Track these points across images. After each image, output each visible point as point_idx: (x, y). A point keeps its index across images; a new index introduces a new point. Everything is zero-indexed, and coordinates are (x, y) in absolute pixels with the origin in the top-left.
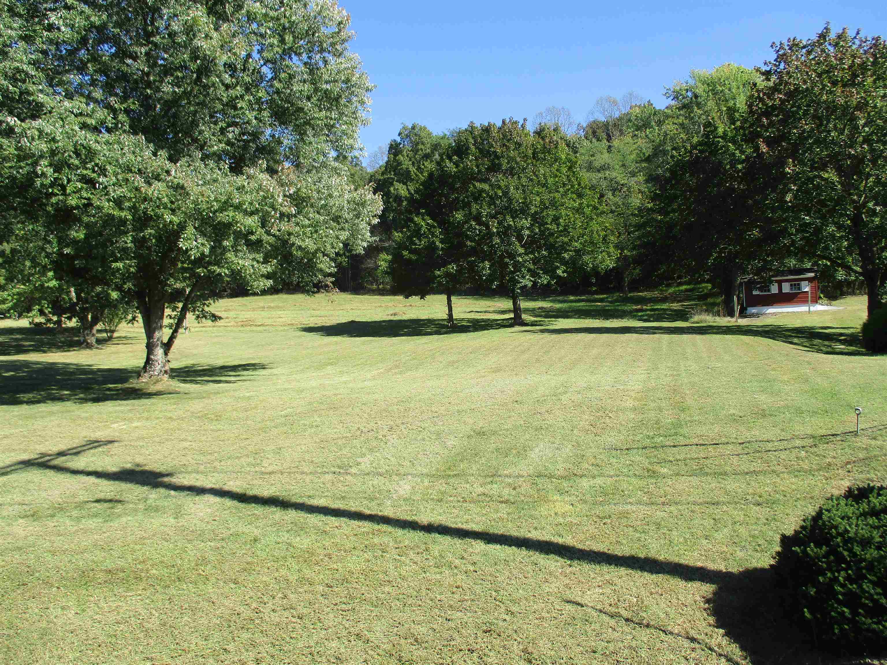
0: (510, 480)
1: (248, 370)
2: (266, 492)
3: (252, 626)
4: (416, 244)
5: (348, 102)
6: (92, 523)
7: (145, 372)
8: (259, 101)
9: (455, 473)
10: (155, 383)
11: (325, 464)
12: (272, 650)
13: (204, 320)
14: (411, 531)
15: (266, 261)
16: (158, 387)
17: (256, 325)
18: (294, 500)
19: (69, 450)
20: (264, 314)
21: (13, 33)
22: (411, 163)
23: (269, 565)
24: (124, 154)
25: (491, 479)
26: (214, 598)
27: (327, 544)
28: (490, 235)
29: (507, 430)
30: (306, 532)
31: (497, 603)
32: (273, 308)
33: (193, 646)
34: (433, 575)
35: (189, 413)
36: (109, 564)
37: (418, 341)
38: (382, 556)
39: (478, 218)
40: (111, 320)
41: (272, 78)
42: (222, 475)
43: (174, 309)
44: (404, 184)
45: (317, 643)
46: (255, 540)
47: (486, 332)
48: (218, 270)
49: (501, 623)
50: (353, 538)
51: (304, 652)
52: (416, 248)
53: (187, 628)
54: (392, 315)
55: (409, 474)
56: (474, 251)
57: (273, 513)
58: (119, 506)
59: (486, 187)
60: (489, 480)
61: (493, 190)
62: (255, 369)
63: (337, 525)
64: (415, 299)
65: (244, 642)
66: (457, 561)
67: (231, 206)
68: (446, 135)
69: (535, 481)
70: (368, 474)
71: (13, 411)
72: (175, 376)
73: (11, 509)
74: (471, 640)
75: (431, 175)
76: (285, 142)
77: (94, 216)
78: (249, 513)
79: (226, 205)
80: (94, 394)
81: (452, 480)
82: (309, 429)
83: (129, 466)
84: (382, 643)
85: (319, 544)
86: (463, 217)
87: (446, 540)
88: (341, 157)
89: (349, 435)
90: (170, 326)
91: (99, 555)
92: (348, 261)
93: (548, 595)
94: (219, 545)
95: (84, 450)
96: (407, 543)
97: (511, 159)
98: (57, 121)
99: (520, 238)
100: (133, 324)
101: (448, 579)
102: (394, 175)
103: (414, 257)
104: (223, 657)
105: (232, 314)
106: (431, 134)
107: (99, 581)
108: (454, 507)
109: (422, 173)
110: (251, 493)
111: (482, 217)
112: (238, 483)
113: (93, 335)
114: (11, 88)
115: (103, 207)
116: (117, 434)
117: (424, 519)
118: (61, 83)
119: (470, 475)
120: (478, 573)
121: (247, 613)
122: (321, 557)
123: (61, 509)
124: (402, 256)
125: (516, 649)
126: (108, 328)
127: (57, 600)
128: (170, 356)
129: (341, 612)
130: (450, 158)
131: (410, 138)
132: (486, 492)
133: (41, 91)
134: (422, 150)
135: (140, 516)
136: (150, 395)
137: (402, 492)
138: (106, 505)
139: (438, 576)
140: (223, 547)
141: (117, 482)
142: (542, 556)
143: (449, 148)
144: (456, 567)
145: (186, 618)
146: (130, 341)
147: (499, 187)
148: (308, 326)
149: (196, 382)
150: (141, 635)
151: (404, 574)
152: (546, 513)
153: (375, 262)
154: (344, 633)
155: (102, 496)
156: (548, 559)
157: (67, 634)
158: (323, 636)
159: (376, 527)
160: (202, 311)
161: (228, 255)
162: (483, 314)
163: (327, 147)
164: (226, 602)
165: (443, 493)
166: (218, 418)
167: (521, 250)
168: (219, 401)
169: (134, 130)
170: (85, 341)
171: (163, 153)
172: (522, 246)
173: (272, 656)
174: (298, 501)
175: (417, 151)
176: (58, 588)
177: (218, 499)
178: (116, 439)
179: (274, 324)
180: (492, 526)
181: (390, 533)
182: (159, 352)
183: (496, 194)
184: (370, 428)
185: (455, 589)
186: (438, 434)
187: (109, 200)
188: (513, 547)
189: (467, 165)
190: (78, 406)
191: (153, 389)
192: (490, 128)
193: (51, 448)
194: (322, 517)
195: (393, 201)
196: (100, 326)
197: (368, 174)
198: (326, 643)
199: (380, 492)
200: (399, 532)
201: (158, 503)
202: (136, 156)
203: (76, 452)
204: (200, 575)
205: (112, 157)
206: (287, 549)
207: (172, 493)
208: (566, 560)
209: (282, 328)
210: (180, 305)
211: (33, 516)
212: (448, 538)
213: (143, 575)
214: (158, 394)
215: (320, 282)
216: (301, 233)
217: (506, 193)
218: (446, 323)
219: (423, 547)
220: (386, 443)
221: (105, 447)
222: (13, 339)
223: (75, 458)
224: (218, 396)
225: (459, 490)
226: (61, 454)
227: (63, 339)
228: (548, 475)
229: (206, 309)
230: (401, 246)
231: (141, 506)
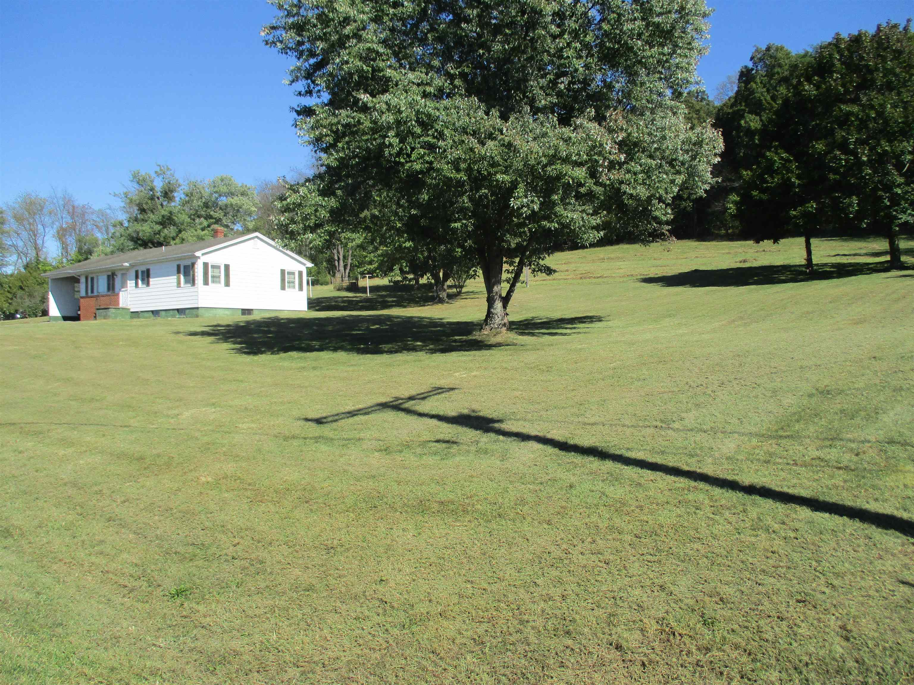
0: (853, 445)
1: (584, 322)
2: (586, 442)
3: (561, 565)
4: (767, 182)
5: (682, 32)
6: (431, 460)
7: (486, 325)
8: (587, 46)
9: (788, 433)
10: (495, 335)
11: (647, 418)
12: (577, 589)
13: (539, 273)
14: (730, 491)
15: (595, 213)
16: (499, 339)
17: (595, 278)
18: (612, 451)
19: (418, 395)
20: (604, 265)
21: (365, 17)
22: (765, 90)
23: (581, 510)
24: (460, 117)
25: (830, 442)
26: (529, 536)
27: (640, 496)
28: (859, 164)
29: (858, 389)
30: (621, 483)
31: (817, 574)
32: (612, 259)
33: (507, 576)
34: (747, 538)
35: (523, 364)
36: (442, 497)
37: (768, 290)
38: (695, 513)
39: (844, 147)
40: (460, 276)
41: (600, 20)
42: (547, 424)
43: (511, 264)
44: (757, 114)
45: (620, 589)
46: (571, 487)
47: (853, 278)
48: (548, 224)
49: (820, 596)
50: (666, 492)
51: (608, 596)
52: (767, 187)
53: (503, 559)
54: (741, 262)
55: (735, 432)
56: (837, 186)
57: (591, 462)
58: (455, 446)
59: (855, 109)
60: (828, 443)
61: (863, 111)
62: (592, 322)
63: (653, 478)
64: (767, 244)
65: (553, 579)
66: (776, 525)
67: (559, 159)
68: (808, 52)
69: (884, 448)
70: (692, 430)
71: (376, 360)
72: (514, 329)
73: (369, 443)
74: (782, 608)
75: (786, 101)
76: (617, 86)
77: (435, 179)
78: (568, 461)
79: (554, 159)
80: (442, 345)
81: (783, 442)
82: (636, 382)
83: (465, 411)
84: (686, 597)
85: (632, 496)
86: (825, 146)
87: (768, 504)
88: (677, 95)
89: (676, 389)
90: (508, 281)
91: (434, 488)
92: (693, 205)
93: (881, 573)
94: (537, 488)
95: (428, 396)
96: (723, 502)
97: (888, 72)
98: (402, 94)
99: (899, 166)
100: (475, 278)
101: (764, 543)
102: (745, 106)
103: (765, 197)
104: (532, 589)
105: (572, 267)
106: (789, 53)
107: (433, 510)
108: (782, 469)
109: (775, 101)
110: (571, 442)
111: (850, 144)
112: (561, 432)
113: (445, 290)
114: (365, 68)
115: (442, 170)
116: (458, 382)
117: (746, 480)
118: (406, 57)
119: (805, 437)
120: (799, 540)
121: (557, 553)
122: (633, 508)
123: (408, 446)
124: (751, 197)
125: (833, 623)
126: (457, 284)
127: (399, 522)
128: (508, 310)
129: (646, 562)
130: (809, 80)
131: (765, 62)
132: (822, 456)
133: (390, 67)
134: (778, 73)
135: (471, 457)
136: (490, 347)
137: (725, 450)
138: (444, 445)
139: (753, 539)
140: (540, 490)
141: (454, 425)
142: (880, 530)
143: (808, 67)
144: (774, 532)
145: (503, 550)
146: (477, 296)
147: (872, 107)
148: (647, 277)
149: (533, 334)
150: (465, 561)
151: (716, 533)
152: (892, 484)
153: (724, 205)
154: (648, 582)
155: (441, 437)
156: (886, 534)
157: (406, 552)
158: (627, 583)
159: (693, 483)
160: (538, 265)
161: (557, 209)
162: (852, 257)
163: (660, 85)
164: (539, 541)
165: (771, 455)
166: (549, 369)
167: (900, 180)
168: (552, 353)
169: (469, 93)
170: (438, 296)
171: (495, 112)
172: (901, 175)
173: (577, 595)
174: (616, 453)
175: (773, 75)
176: (401, 513)
177: (540, 446)
178: (457, 387)
179: (614, 275)
180: (824, 493)
181: (707, 491)
182: (498, 305)
183: (868, 116)
184: (699, 383)
185: (770, 554)
186: (774, 391)
187: (448, 163)
188: (845, 517)
189: (831, 85)
190: (428, 355)
191: (493, 340)
192: (861, 37)
193: (403, 392)
194: (639, 470)
195: (744, 135)
196: (450, 282)
197: (714, 108)
198: (629, 589)
199: (701, 448)
200: (717, 491)
201: (488, 446)
202: (470, 118)
203: (423, 397)
204: (518, 513)
205: (449, 122)
206: (600, 497)
207: (501, 437)
208: (909, 538)
209: (621, 280)
210: (517, 260)
211: (386, 450)
212: (770, 502)
213: (469, 508)
214: (498, 345)
215: (655, 230)
216: (632, 180)
217: (880, 114)
218: (804, 269)
219: (741, 508)
220: (715, 399)
221: (447, 393)
222: (379, 295)
223: (423, 402)
224: (552, 347)
225: (791, 452)
226: (411, 398)
227: (419, 295)
228: (902, 442)
229: (541, 262)
230: (750, 185)
231: (473, 448)
